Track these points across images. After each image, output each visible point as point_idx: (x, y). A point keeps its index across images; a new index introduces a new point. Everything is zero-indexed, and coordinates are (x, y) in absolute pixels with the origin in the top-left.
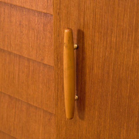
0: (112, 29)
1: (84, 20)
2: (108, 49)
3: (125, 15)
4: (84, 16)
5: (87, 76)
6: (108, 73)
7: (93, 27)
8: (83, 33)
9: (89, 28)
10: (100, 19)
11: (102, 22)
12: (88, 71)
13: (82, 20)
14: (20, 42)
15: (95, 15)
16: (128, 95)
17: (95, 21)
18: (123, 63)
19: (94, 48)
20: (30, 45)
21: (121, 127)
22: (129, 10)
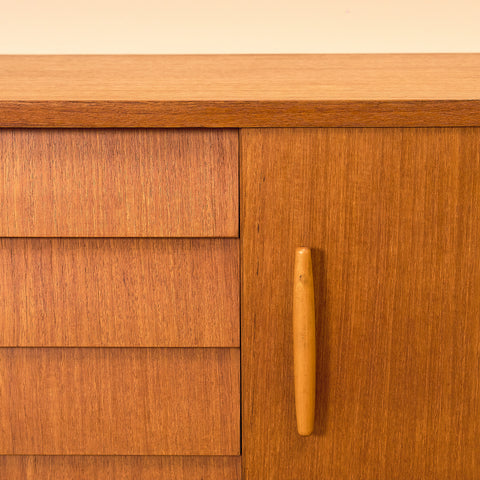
0: (389, 232)
1: (324, 226)
2: (382, 270)
3: (417, 200)
4: (325, 220)
5: (334, 337)
6: (383, 317)
7: (345, 238)
8: (322, 253)
9: (337, 241)
10: (361, 219)
11: (366, 222)
12: (334, 327)
13: (319, 228)
14: (127, 317)
15: (351, 213)
16: (429, 346)
17: (351, 224)
18: (416, 289)
19: (348, 275)
20: (160, 317)
21: (416, 417)
22: (423, 190)
